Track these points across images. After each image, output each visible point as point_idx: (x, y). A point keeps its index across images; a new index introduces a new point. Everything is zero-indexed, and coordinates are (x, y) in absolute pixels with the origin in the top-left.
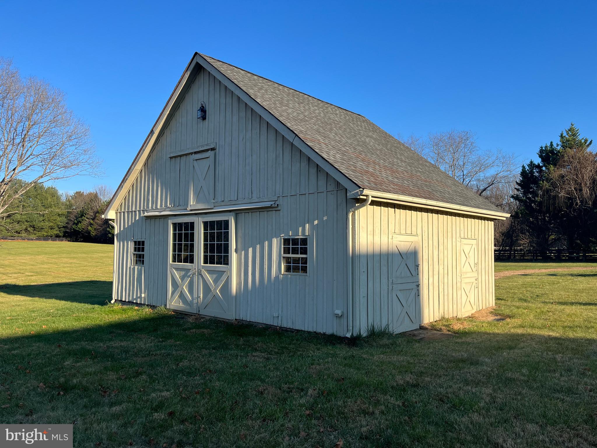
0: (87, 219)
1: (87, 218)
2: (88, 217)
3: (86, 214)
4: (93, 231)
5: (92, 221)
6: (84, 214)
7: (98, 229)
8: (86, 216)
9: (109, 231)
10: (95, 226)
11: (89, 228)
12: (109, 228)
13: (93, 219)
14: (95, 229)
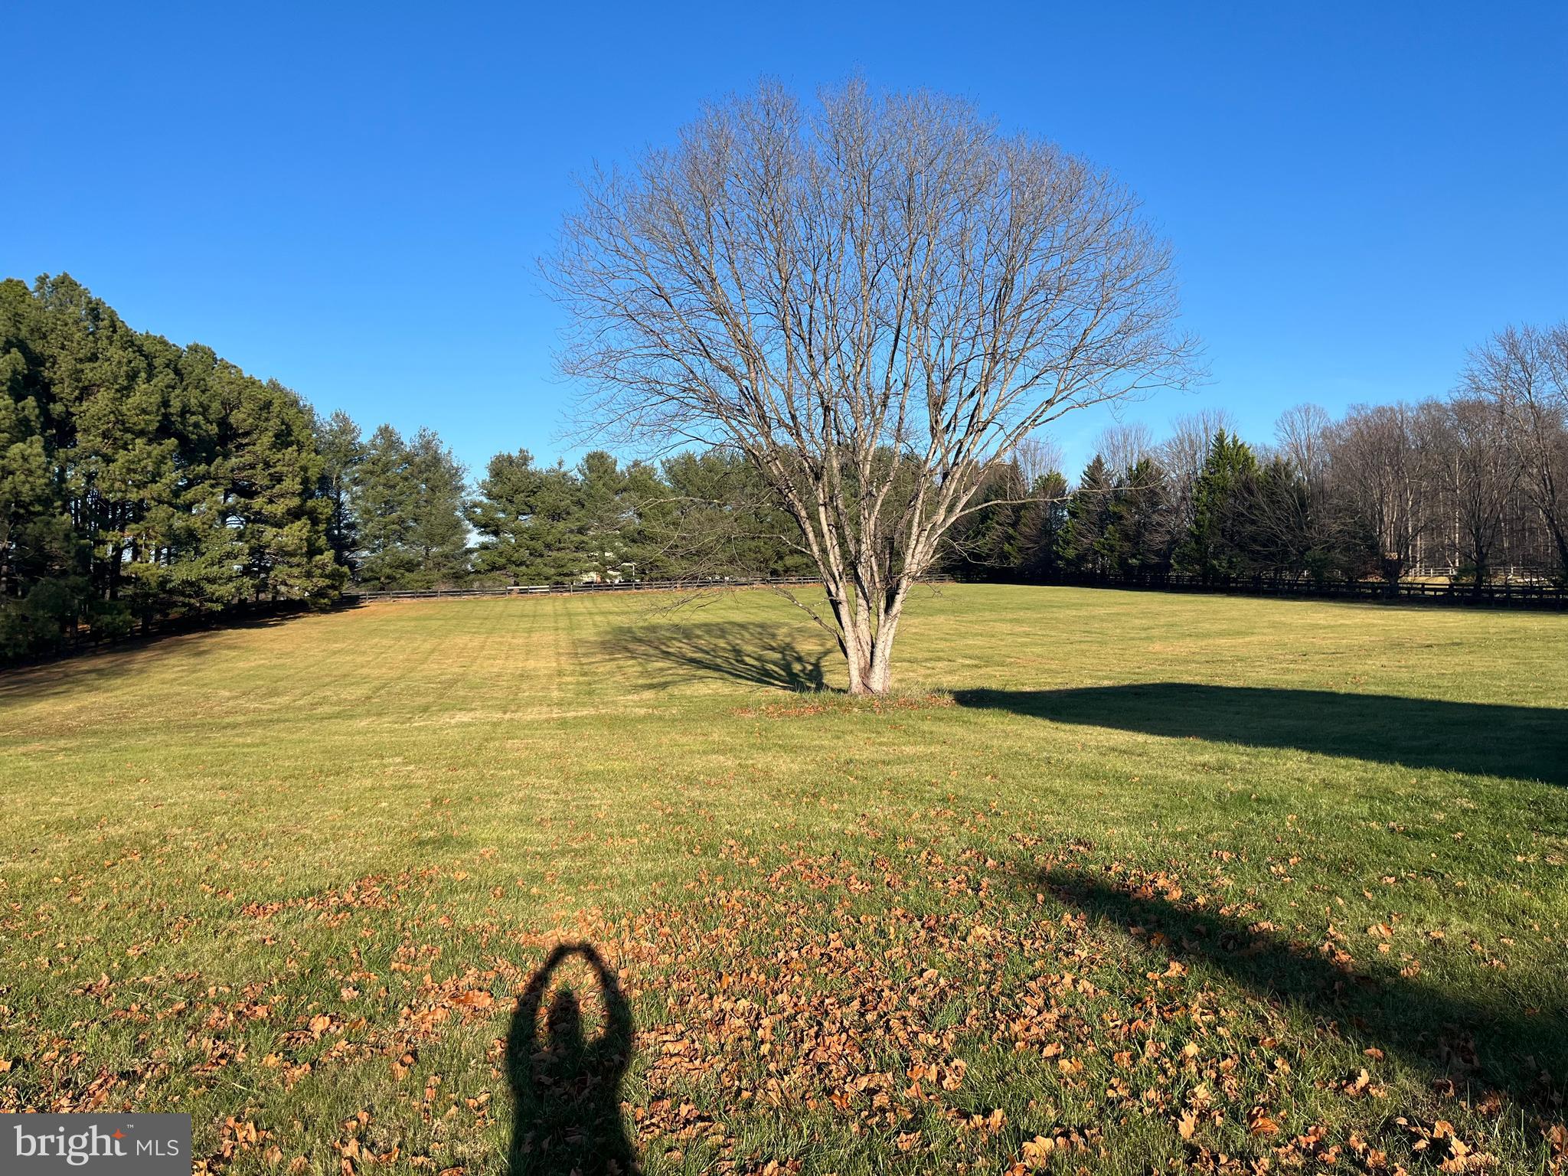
0: (997, 526)
1: (998, 523)
2: (1002, 519)
3: (993, 514)
4: (1015, 554)
5: (1011, 531)
6: (991, 515)
7: (1028, 548)
8: (995, 517)
9: (1057, 553)
10: (1021, 542)
11: (1007, 547)
12: (1058, 544)
13: (1014, 525)
14: (1020, 550)
